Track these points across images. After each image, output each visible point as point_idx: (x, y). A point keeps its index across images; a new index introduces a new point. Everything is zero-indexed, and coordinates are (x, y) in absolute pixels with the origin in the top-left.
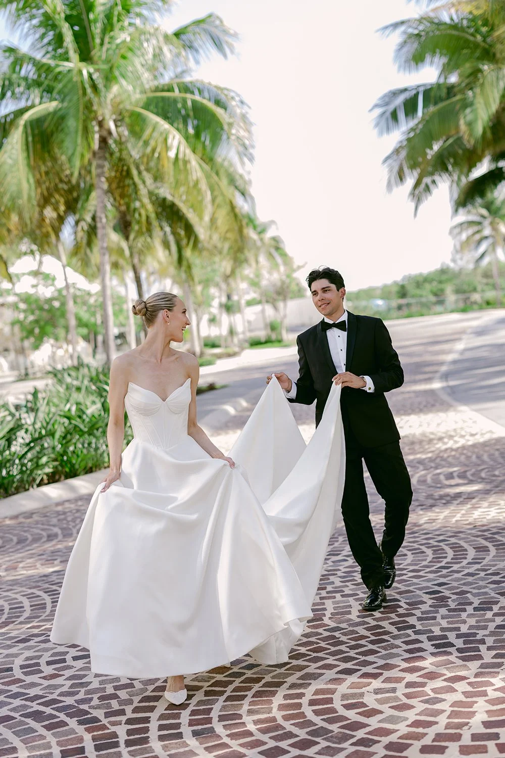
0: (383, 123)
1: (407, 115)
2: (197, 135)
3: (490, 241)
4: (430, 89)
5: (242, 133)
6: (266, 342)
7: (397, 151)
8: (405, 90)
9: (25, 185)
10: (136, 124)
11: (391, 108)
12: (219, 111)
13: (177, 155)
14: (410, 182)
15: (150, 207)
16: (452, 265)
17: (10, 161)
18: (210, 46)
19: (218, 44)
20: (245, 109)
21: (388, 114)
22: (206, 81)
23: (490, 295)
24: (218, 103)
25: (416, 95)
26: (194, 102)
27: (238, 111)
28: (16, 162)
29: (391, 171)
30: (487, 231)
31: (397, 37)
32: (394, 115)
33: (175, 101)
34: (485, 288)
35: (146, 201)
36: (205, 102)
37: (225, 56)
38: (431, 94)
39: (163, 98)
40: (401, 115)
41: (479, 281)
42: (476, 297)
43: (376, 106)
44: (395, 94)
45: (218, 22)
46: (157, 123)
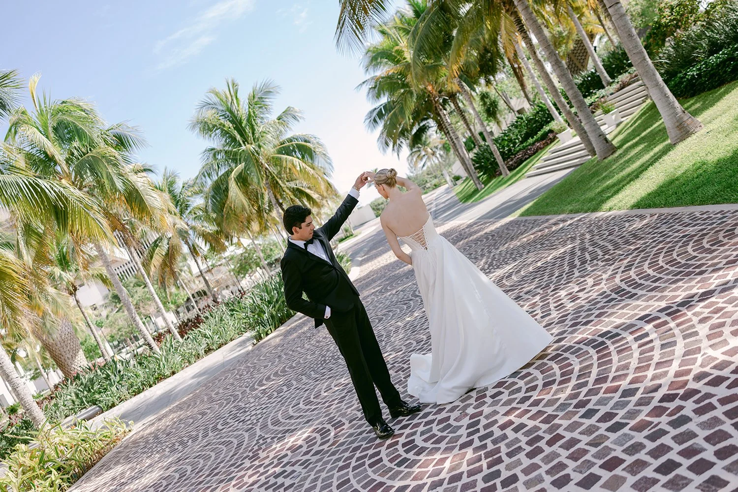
0: (372, 125)
1: (380, 119)
2: (303, 157)
3: (426, 157)
4: (386, 105)
5: (320, 150)
6: (346, 238)
7: (382, 133)
8: (375, 109)
9: (244, 201)
10: (277, 162)
11: (373, 118)
12: (308, 144)
13: (300, 168)
14: (391, 144)
15: (290, 193)
16: (412, 175)
17: (234, 194)
18: (293, 120)
19: (295, 118)
20: (317, 140)
21: (372, 121)
22: (297, 134)
23: (435, 181)
24: (306, 141)
25: (381, 109)
26: (296, 144)
27: (315, 141)
28: (237, 194)
29: (382, 143)
30: (423, 153)
31: (366, 88)
32: (375, 120)
33: (289, 147)
34: (431, 179)
35: (288, 191)
36: (301, 142)
37: (298, 121)
38: (387, 107)
39: (283, 147)
40: (378, 119)
41: (426, 178)
42: (428, 185)
43: (366, 120)
44: (372, 112)
45: (292, 109)
46: (286, 158)
